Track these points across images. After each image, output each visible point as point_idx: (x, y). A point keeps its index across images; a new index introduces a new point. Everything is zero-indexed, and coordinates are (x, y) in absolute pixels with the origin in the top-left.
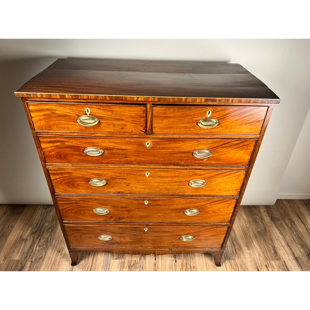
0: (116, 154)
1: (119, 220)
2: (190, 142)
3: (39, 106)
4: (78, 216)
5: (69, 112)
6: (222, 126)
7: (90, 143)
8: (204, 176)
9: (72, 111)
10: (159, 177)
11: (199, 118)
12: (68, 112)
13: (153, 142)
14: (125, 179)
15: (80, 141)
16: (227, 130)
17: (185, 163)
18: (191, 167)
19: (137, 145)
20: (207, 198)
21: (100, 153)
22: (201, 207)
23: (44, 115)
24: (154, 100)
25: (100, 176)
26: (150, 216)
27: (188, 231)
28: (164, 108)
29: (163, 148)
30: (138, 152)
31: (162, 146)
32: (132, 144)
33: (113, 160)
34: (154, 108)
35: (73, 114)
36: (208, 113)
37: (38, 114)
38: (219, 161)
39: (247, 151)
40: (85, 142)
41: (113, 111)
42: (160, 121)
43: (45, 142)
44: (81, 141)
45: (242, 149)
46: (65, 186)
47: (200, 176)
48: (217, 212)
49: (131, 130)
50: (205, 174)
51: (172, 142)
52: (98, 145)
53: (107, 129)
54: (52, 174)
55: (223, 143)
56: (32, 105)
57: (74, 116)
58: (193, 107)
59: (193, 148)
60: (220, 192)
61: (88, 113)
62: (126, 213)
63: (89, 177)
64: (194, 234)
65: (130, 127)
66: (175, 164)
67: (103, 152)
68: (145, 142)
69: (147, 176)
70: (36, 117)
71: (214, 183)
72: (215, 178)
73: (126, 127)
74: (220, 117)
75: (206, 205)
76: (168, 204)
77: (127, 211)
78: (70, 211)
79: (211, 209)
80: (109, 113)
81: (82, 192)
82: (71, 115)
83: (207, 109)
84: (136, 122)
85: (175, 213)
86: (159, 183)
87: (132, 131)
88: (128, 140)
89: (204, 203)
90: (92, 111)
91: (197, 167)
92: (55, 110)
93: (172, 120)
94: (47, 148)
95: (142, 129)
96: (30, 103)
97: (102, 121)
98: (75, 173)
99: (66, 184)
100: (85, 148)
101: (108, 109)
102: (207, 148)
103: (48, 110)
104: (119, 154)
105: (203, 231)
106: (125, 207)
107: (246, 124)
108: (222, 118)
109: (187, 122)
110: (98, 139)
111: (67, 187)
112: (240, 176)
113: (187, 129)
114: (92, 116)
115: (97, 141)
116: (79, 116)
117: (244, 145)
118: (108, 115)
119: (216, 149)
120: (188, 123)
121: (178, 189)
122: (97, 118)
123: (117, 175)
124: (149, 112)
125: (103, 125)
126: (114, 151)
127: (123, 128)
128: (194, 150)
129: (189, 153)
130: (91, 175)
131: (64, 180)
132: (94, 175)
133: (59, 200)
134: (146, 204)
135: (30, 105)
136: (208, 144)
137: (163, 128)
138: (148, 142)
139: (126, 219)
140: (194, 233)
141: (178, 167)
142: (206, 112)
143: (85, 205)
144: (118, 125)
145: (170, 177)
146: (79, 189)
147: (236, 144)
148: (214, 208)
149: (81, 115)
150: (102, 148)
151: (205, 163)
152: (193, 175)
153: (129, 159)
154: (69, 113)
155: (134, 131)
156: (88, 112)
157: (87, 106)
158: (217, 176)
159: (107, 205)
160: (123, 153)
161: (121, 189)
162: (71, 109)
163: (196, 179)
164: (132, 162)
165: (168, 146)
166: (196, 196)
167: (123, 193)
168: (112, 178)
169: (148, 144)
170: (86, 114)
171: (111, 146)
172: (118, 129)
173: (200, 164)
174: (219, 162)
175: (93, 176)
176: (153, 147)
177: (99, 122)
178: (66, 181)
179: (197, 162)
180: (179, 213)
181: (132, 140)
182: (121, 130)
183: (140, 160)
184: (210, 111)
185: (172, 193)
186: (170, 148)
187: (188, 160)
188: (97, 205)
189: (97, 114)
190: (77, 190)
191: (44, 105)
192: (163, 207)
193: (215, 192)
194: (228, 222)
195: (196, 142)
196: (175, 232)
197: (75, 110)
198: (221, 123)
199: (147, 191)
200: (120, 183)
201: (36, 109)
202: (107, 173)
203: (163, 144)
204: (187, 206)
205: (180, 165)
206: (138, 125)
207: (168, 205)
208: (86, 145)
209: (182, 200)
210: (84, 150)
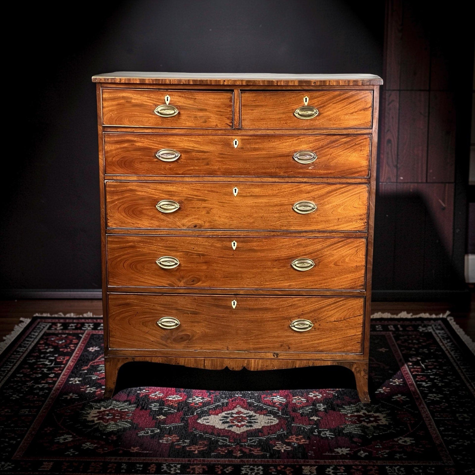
0: (196, 160)
1: (193, 283)
2: (288, 139)
3: (114, 93)
4: (133, 273)
5: (147, 100)
6: (324, 117)
7: (164, 143)
8: (312, 194)
9: (150, 100)
10: (251, 196)
11: (295, 107)
12: (145, 100)
13: (242, 140)
14: (205, 201)
15: (153, 140)
16: (331, 122)
17: (285, 172)
18: (293, 180)
19: (222, 144)
20: (323, 235)
21: (176, 156)
22: (315, 254)
23: (118, 104)
24: (242, 83)
25: (171, 195)
26: (239, 275)
27: (300, 307)
28: (254, 94)
29: (255, 149)
30: (223, 156)
31: (253, 147)
32: (216, 144)
33: (190, 168)
34: (242, 94)
35: (151, 103)
36: (305, 100)
37: (111, 103)
38: (329, 169)
39: (362, 153)
40: (159, 141)
41: (196, 99)
42: (250, 111)
43: (110, 143)
44: (155, 139)
45: (355, 150)
46: (123, 214)
47: (308, 194)
48: (340, 264)
49: (215, 124)
50: (313, 191)
51: (266, 140)
52: (174, 145)
53: (187, 122)
54: (109, 193)
55: (329, 140)
56: (106, 92)
57: (151, 106)
58: (287, 93)
59: (292, 149)
60: (338, 225)
61: (167, 103)
62: (204, 267)
63: (157, 197)
64: (311, 315)
65: (214, 121)
66: (272, 175)
67: (179, 155)
68: (233, 139)
69: (235, 194)
70: (108, 107)
71: (327, 206)
72: (329, 198)
73: (210, 120)
74: (320, 105)
75: (322, 249)
76: (266, 248)
77: (206, 262)
78: (122, 264)
79: (332, 258)
80: (191, 102)
81: (145, 224)
82: (148, 105)
83: (303, 94)
84: (221, 113)
85: (278, 269)
86: (252, 207)
87: (217, 125)
88: (211, 137)
89: (319, 246)
90: (173, 99)
91: (301, 180)
92: (131, 98)
93: (264, 109)
94: (111, 151)
95: (228, 122)
96: (106, 90)
97: (182, 112)
98: (140, 191)
99: (124, 210)
100: (158, 150)
101: (190, 97)
102: (310, 149)
103: (123, 98)
104: (200, 159)
105: (325, 307)
106: (203, 255)
107: (352, 113)
108: (322, 105)
109: (282, 111)
110: (175, 137)
111: (125, 216)
112: (361, 194)
113: (282, 122)
114: (172, 106)
115: (174, 139)
116: (156, 106)
117: (356, 145)
118: (189, 104)
119: (322, 150)
120: (283, 113)
121: (279, 218)
122: (177, 108)
123: (195, 193)
124: (237, 100)
125: (183, 117)
126: (194, 154)
127: (205, 122)
128: (295, 152)
129: (289, 156)
130: (161, 195)
131: (123, 203)
132: (165, 193)
133: (110, 241)
134: (234, 248)
135: (104, 92)
136: (311, 143)
137: (253, 120)
138: (236, 140)
139: (204, 282)
140: (311, 312)
141: (277, 180)
142: (303, 99)
143: (146, 250)
144: (201, 117)
145: (266, 196)
146: (141, 220)
147: (346, 143)
148: (335, 257)
149: (159, 104)
150: (179, 150)
151: (311, 173)
152: (297, 192)
153: (212, 167)
154: (147, 102)
155: (218, 125)
156: (167, 100)
157: (167, 93)
158: (331, 194)
159: (177, 251)
160: (204, 157)
161: (198, 219)
162: (150, 97)
163: (302, 200)
164: (216, 171)
165: (261, 146)
166: (306, 232)
167: (201, 226)
168: (187, 199)
169: (236, 143)
170: (165, 103)
171: (190, 147)
172: (199, 123)
173: (305, 175)
174: (330, 171)
175: (163, 195)
176: (242, 148)
177: (179, 113)
178: (126, 205)
179: (301, 171)
180: (284, 266)
181: (216, 138)
182: (204, 124)
183: (225, 169)
184: (306, 97)
185: (272, 227)
186: (264, 149)
187: (287, 168)
188: (162, 250)
189: (177, 102)
190: (138, 222)
191: (120, 92)
192: (259, 254)
193: (332, 225)
194: (362, 287)
195: (296, 140)
196: (280, 309)
197: (153, 98)
198: (322, 112)
199: (235, 223)
200: (198, 208)
201: (110, 97)
202: (182, 190)
203: (256, 143)
204: (295, 251)
205: (279, 177)
206: (224, 117)
207: (267, 250)
208: (160, 146)
209: (286, 241)
210: (156, 153)
